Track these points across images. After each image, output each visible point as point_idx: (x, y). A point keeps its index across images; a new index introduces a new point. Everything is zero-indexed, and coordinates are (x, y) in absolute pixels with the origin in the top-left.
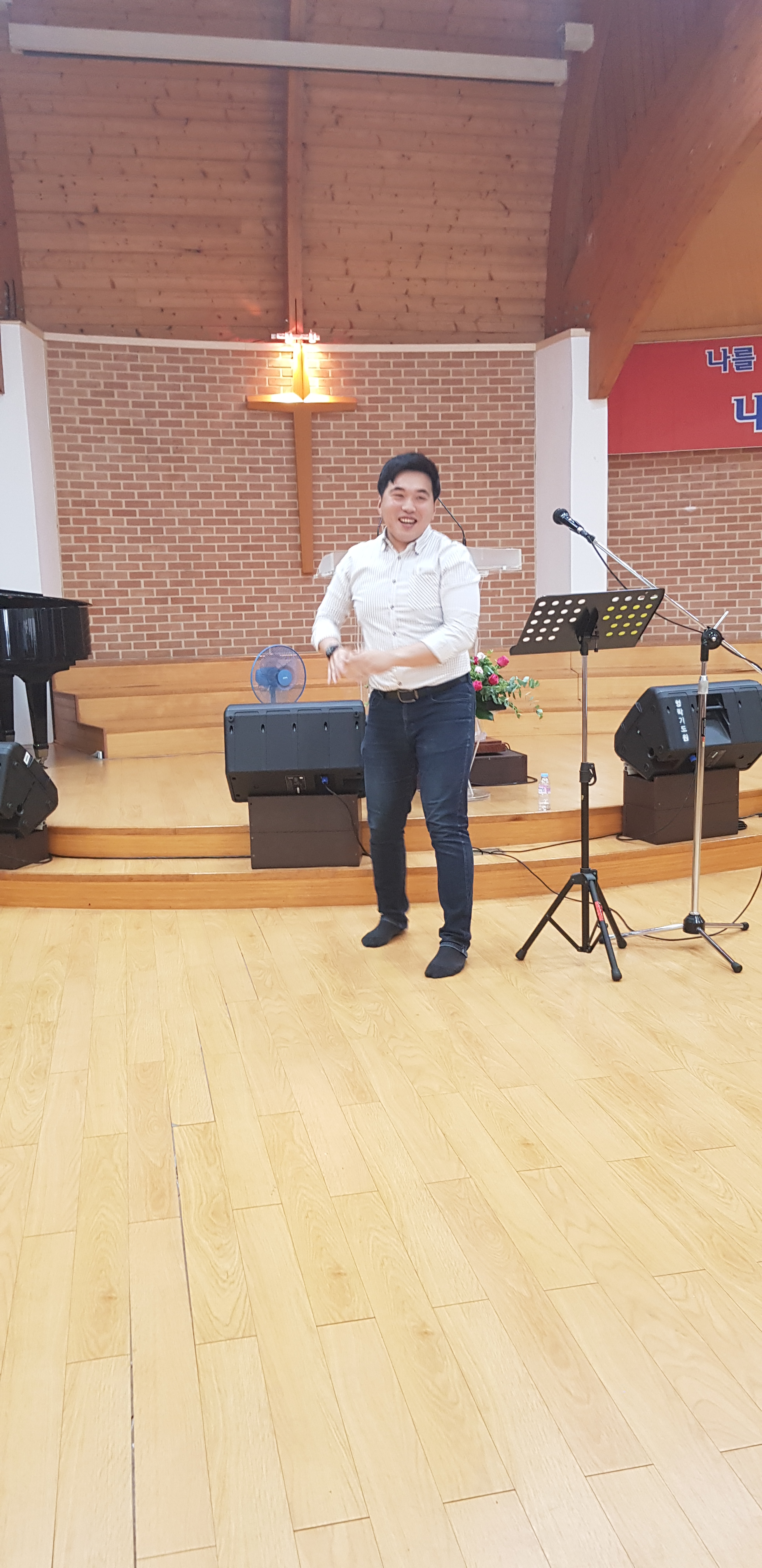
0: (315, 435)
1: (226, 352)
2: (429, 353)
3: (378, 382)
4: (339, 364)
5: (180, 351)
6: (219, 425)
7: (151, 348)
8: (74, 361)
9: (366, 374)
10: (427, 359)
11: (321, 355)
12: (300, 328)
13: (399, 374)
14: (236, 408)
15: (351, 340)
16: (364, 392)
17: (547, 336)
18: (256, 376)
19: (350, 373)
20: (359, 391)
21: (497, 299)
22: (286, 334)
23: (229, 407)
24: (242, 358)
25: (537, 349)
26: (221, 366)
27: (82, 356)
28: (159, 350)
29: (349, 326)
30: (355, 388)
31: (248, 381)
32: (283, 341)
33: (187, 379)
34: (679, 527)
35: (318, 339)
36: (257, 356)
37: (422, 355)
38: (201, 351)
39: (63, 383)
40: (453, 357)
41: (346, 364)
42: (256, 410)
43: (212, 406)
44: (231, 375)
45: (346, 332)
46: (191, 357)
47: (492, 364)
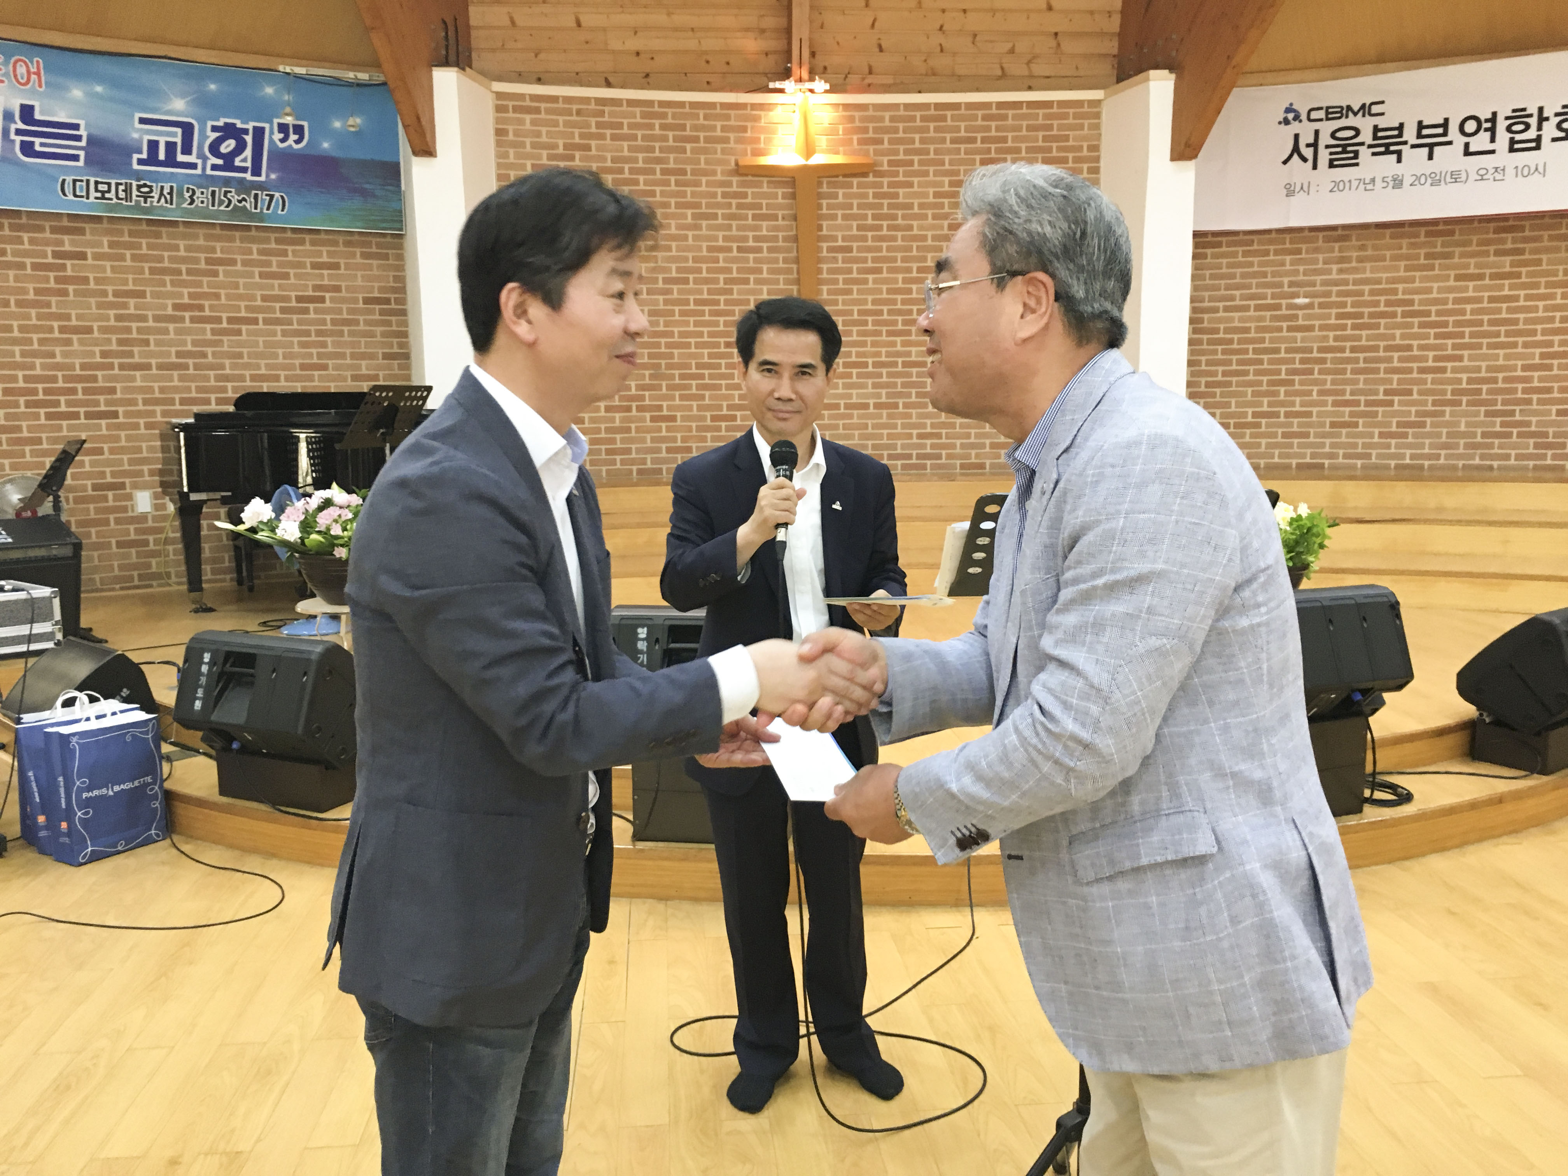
0: (820, 207)
1: (712, 105)
2: (966, 104)
3: (901, 141)
4: (851, 119)
5: (656, 105)
6: (702, 195)
7: (621, 100)
8: (528, 118)
9: (887, 130)
10: (963, 111)
11: (829, 108)
12: (805, 75)
13: (927, 130)
14: (723, 173)
15: (869, 88)
16: (882, 153)
17: (1119, 80)
18: (749, 134)
19: (865, 130)
20: (876, 153)
21: (1056, 34)
22: (787, 82)
23: (714, 173)
24: (732, 113)
25: (1105, 98)
26: (706, 123)
27: (537, 111)
28: (631, 103)
29: (867, 71)
30: (871, 148)
31: (739, 141)
32: (781, 91)
33: (665, 139)
34: (1285, 325)
35: (827, 87)
36: (752, 109)
37: (956, 106)
38: (681, 104)
39: (514, 145)
40: (997, 108)
41: (863, 119)
42: (746, 175)
43: (694, 172)
44: (719, 133)
45: (863, 79)
46: (670, 111)
47: (1047, 117)
